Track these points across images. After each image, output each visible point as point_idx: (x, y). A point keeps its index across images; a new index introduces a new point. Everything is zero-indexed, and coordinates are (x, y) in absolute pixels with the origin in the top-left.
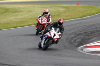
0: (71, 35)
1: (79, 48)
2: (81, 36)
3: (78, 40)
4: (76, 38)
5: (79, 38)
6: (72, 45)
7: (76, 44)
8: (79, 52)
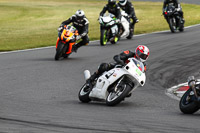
0: (152, 63)
1: (170, 90)
2: (173, 66)
3: (168, 74)
4: (163, 70)
5: (169, 70)
6: (154, 83)
7: (163, 82)
8: (169, 98)
